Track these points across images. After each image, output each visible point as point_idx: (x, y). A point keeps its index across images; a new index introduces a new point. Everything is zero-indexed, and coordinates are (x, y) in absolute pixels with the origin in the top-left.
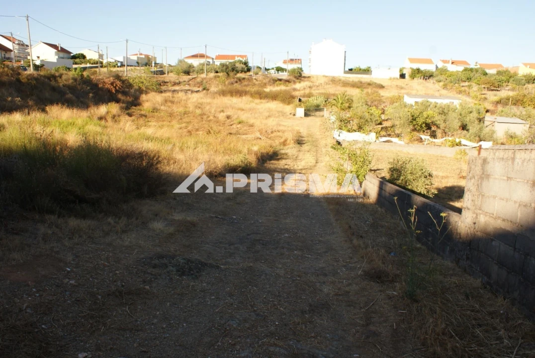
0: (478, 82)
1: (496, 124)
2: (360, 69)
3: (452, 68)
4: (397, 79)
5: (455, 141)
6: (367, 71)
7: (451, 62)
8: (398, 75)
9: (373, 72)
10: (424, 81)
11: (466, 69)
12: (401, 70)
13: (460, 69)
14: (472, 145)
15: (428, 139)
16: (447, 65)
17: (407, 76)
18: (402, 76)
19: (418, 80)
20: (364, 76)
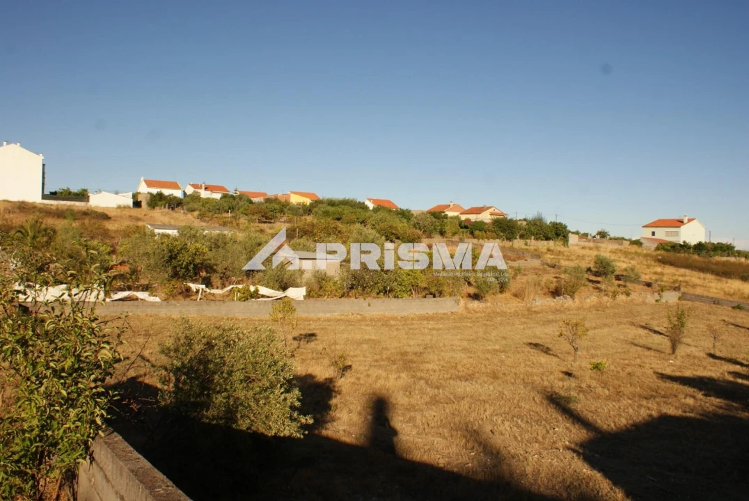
0: (245, 212)
2: (70, 193)
3: (204, 194)
4: (129, 207)
5: (249, 290)
6: (82, 196)
7: (203, 188)
8: (130, 202)
9: (91, 199)
10: (170, 211)
11: (225, 196)
12: (134, 196)
13: (217, 196)
14: (275, 295)
15: (202, 289)
16: (199, 191)
17: (144, 204)
18: (137, 204)
19: (161, 209)
20: (78, 204)
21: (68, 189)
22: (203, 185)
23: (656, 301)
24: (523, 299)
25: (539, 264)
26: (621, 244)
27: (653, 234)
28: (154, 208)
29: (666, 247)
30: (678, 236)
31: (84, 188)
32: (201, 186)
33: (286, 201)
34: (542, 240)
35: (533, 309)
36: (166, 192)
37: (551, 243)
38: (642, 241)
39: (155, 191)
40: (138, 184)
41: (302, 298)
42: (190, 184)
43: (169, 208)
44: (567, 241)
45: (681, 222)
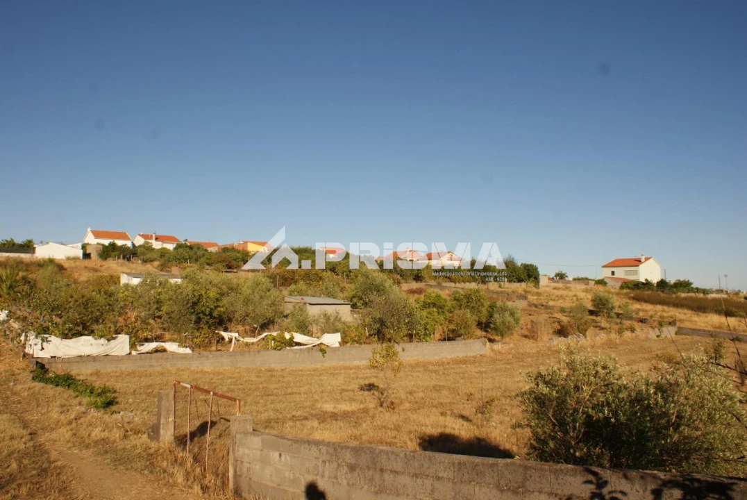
0: (208, 261)
1: (308, 306)
2: (14, 244)
3: (157, 245)
4: (78, 258)
5: (284, 338)
6: (28, 247)
7: (154, 238)
8: (80, 253)
9: (37, 250)
10: (126, 262)
11: (179, 246)
12: (84, 247)
13: (170, 247)
14: (311, 342)
15: (235, 338)
16: (150, 241)
17: (94, 255)
18: (87, 256)
19: (115, 260)
20: (23, 255)
21: (12, 240)
22: (154, 235)
23: (658, 336)
24: (536, 340)
25: (526, 305)
26: (587, 284)
27: (613, 273)
28: (106, 259)
29: (630, 286)
30: (637, 274)
31: (30, 238)
32: (151, 236)
33: (243, 249)
34: (515, 282)
35: (553, 349)
36: (119, 243)
37: (523, 285)
38: (606, 280)
39: (106, 242)
40: (85, 234)
41: (337, 345)
42: (140, 235)
43: (124, 258)
44: (538, 282)
45: (639, 261)
